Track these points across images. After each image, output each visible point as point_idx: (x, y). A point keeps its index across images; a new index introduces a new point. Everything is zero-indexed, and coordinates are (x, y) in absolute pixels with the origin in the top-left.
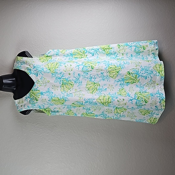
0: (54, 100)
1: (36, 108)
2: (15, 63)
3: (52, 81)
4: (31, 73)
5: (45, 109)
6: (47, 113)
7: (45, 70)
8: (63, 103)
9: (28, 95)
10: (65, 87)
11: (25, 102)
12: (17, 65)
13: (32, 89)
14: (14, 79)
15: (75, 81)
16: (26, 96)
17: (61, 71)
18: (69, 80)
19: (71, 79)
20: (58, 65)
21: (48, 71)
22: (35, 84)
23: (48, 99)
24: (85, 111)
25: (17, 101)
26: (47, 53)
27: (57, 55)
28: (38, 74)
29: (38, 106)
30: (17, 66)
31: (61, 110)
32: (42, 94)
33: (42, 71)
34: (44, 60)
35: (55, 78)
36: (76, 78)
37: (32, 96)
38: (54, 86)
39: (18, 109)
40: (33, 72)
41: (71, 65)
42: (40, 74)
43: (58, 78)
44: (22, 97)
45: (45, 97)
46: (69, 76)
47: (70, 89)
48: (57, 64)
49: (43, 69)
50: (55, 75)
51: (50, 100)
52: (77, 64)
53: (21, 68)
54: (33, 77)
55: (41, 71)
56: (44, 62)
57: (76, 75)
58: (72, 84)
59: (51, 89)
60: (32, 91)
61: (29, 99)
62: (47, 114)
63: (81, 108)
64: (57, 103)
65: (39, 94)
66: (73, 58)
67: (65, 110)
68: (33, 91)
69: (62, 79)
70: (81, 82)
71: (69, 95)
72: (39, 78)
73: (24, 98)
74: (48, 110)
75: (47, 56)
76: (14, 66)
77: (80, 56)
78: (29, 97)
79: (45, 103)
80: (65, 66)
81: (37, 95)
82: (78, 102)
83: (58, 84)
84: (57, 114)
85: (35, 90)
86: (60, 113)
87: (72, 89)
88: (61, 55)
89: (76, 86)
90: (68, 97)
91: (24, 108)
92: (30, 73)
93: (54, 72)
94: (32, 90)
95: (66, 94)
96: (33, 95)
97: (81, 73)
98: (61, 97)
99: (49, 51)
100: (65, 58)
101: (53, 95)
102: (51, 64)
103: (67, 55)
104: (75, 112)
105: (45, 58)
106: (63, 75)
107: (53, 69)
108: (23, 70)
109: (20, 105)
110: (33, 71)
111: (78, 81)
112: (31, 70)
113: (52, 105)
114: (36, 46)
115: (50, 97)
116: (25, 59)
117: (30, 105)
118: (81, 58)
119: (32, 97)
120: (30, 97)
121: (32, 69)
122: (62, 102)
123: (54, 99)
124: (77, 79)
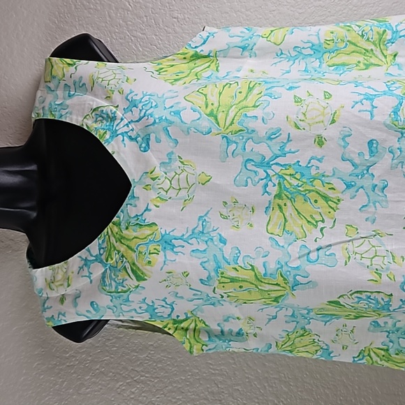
0: (233, 280)
1: (133, 313)
2: (39, 94)
3: (224, 177)
4: (115, 134)
5: (175, 322)
6: (186, 341)
7: (188, 116)
8: (276, 300)
9: (94, 247)
10: (289, 211)
11: (80, 283)
12: (50, 98)
13: (115, 219)
14: (33, 167)
15: (349, 179)
16: (83, 253)
17: (273, 125)
18: (313, 172)
19: (326, 167)
20: (255, 91)
21: (206, 123)
22: (136, 190)
23: (197, 273)
24: (379, 340)
25: (41, 274)
26: (197, 40)
27: (244, 48)
28: (153, 137)
29: (145, 307)
30: (47, 104)
31: (257, 331)
32: (167, 243)
33: (171, 123)
34: (181, 75)
35: (240, 160)
36: (357, 161)
37: (114, 253)
38: (233, 206)
39: (48, 314)
40: (126, 129)
41: (328, 95)
42: (163, 137)
43: (258, 159)
44: (64, 258)
45: (185, 260)
46: (318, 152)
47: (321, 225)
48: (250, 89)
49: (177, 113)
50: (240, 145)
51: (209, 278)
52: (361, 90)
53: (63, 112)
54: (123, 152)
55: (164, 124)
56: (181, 82)
57: (356, 148)
58: (330, 194)
59: (214, 221)
60: (116, 229)
61: (98, 270)
62: (187, 346)
63: (365, 322)
64: (244, 295)
65: (151, 247)
66: (324, 65)
67: (276, 331)
68: (123, 226)
69: (277, 169)
70: (381, 185)
71: (313, 256)
72: (153, 158)
73: (75, 261)
74: (192, 326)
75: (197, 57)
76: (37, 104)
77: (361, 58)
78: (98, 259)
79: (183, 291)
80: (298, 100)
81: (143, 249)
82: (363, 296)
83: (253, 193)
84: (236, 347)
85: (133, 221)
86: (252, 344)
87: (328, 223)
88: (264, 53)
89: (350, 206)
90: (309, 268)
91: (73, 310)
92: (107, 136)
93: (236, 127)
94: (118, 224)
95: (295, 250)
96: (123, 249)
97: (384, 136)
98: (272, 266)
99: (204, 34)
100: (285, 65)
101: (228, 251)
102: (217, 91)
103: (294, 54)
104: (326, 339)
105: (184, 67)
106: (282, 148)
107: (231, 115)
108: (75, 120)
109: (55, 294)
110: (126, 121)
111: (367, 182)
112: (113, 119)
113: (213, 301)
114: (140, 17)
115: (211, 265)
116: (86, 68)
117: (104, 300)
118: (367, 66)
119: (116, 257)
120: (103, 257)
121: (119, 114)
122: (274, 295)
123: (233, 274)
124: (358, 171)
